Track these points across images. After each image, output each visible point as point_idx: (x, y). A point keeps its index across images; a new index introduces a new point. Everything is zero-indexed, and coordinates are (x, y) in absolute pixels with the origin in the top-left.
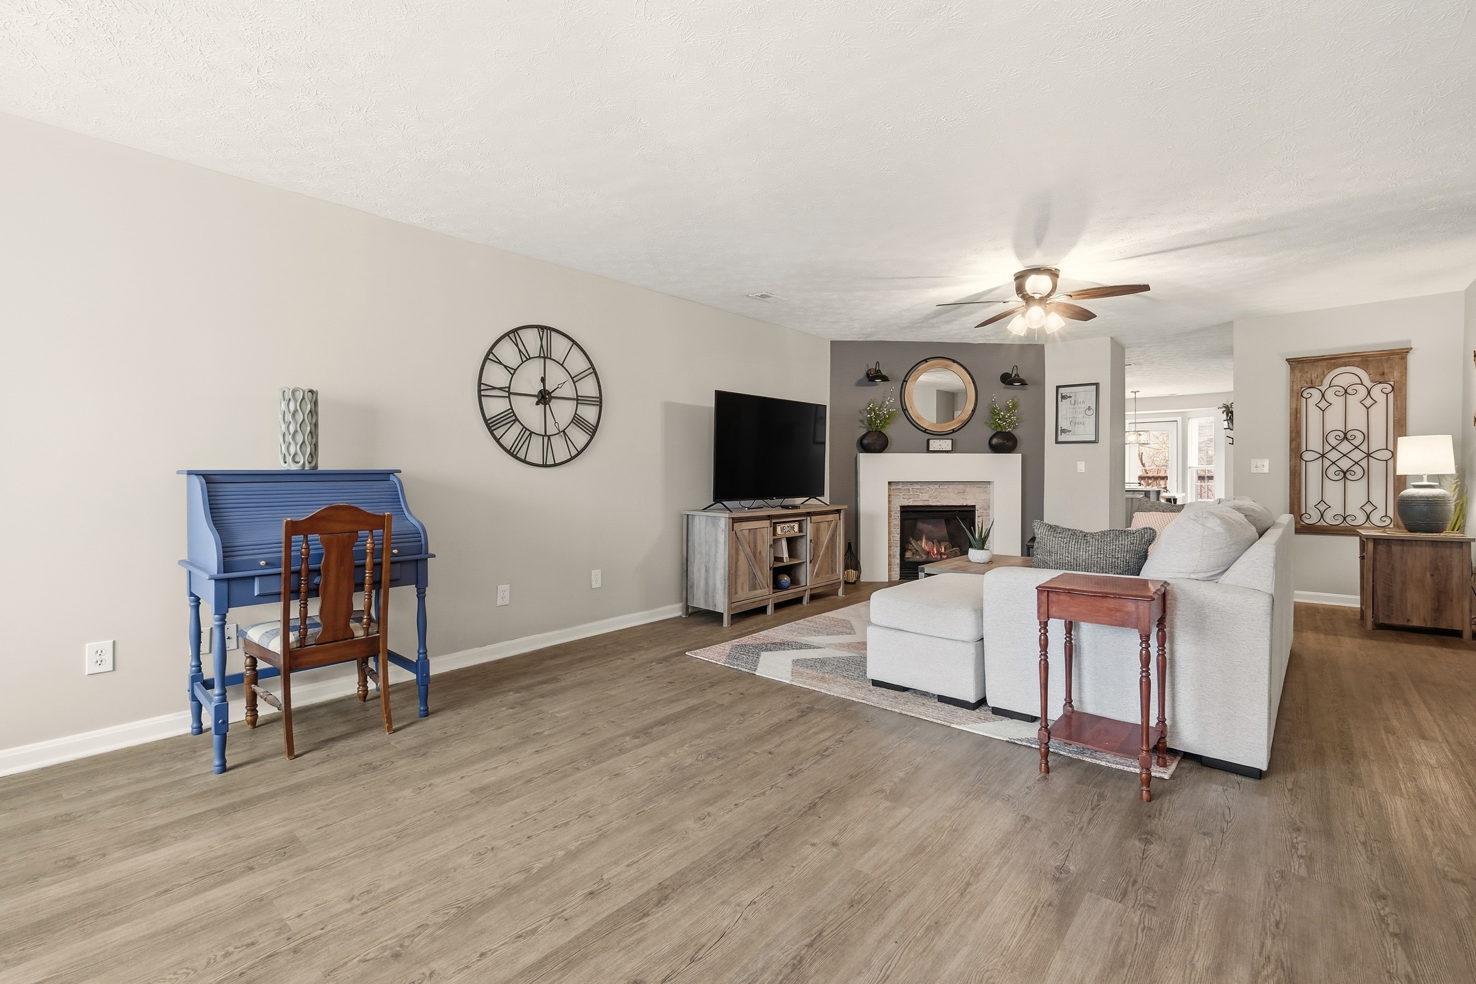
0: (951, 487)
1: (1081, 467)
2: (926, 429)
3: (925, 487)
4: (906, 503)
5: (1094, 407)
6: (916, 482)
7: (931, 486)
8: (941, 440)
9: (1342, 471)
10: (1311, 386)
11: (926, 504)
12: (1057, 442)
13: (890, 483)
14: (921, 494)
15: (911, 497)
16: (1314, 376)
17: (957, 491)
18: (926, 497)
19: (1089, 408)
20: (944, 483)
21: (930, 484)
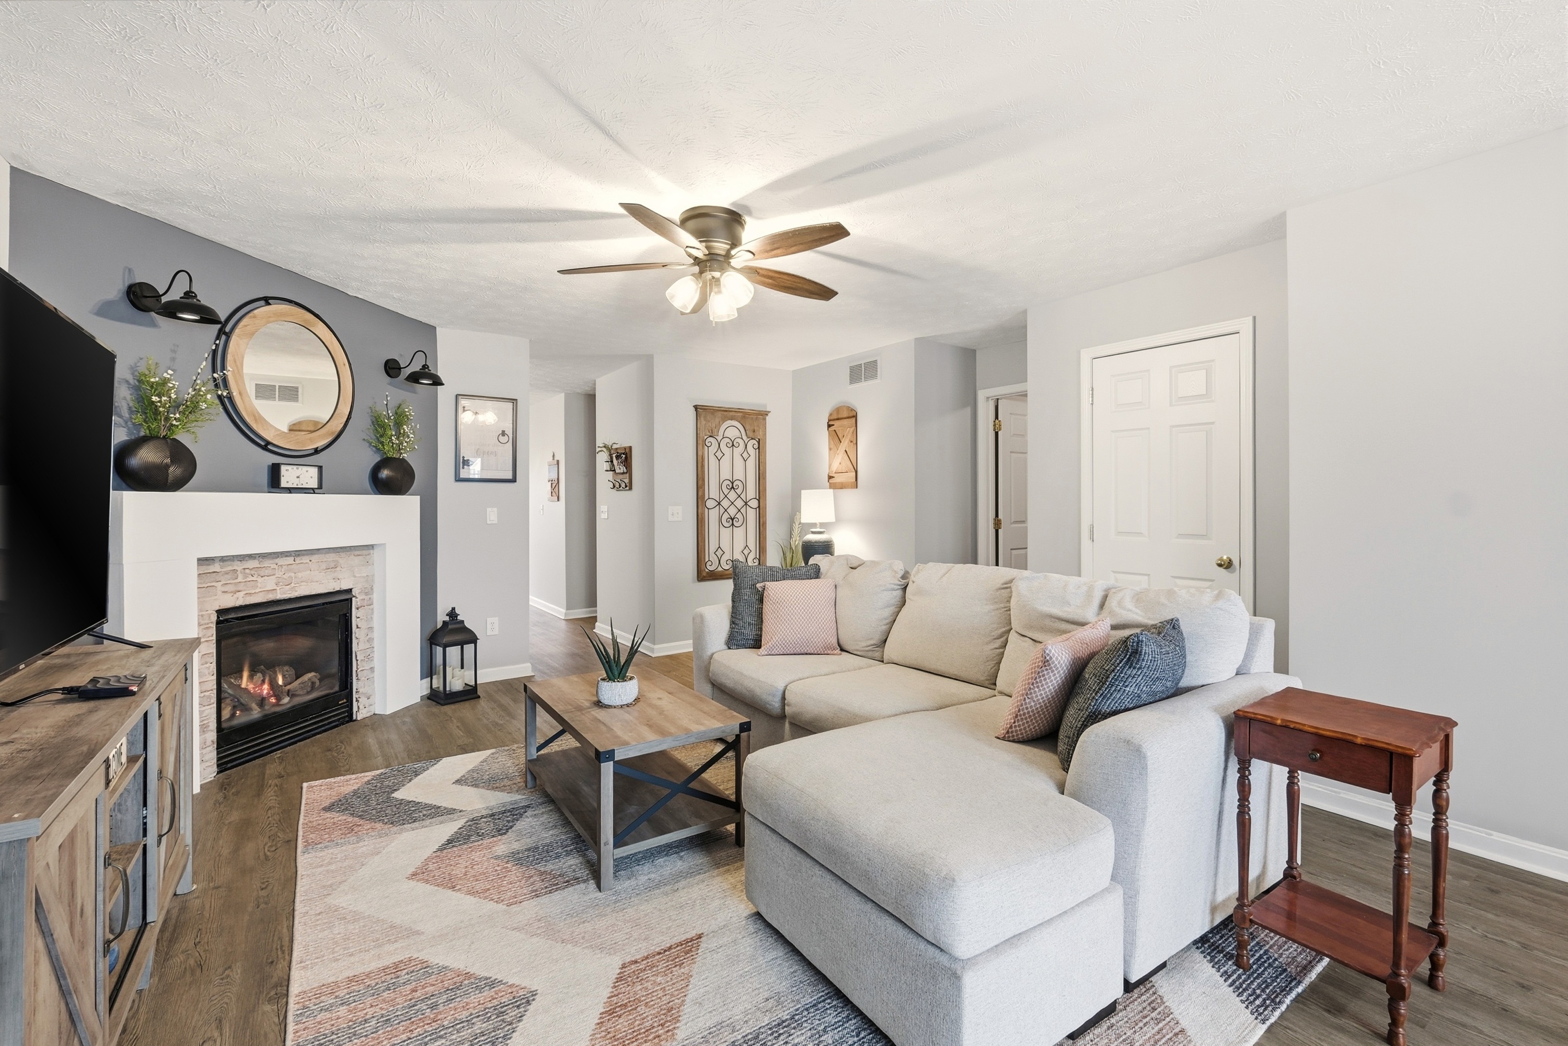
0: (315, 558)
1: (492, 516)
2: (268, 443)
3: (267, 563)
4: (229, 602)
5: (509, 432)
6: (251, 557)
7: (281, 561)
8: (300, 467)
9: (731, 518)
10: (711, 435)
11: (271, 597)
12: (458, 479)
13: (202, 561)
14: (260, 580)
15: (241, 587)
16: (714, 425)
17: (324, 566)
18: (270, 583)
19: (503, 433)
20: (303, 552)
21: (278, 557)
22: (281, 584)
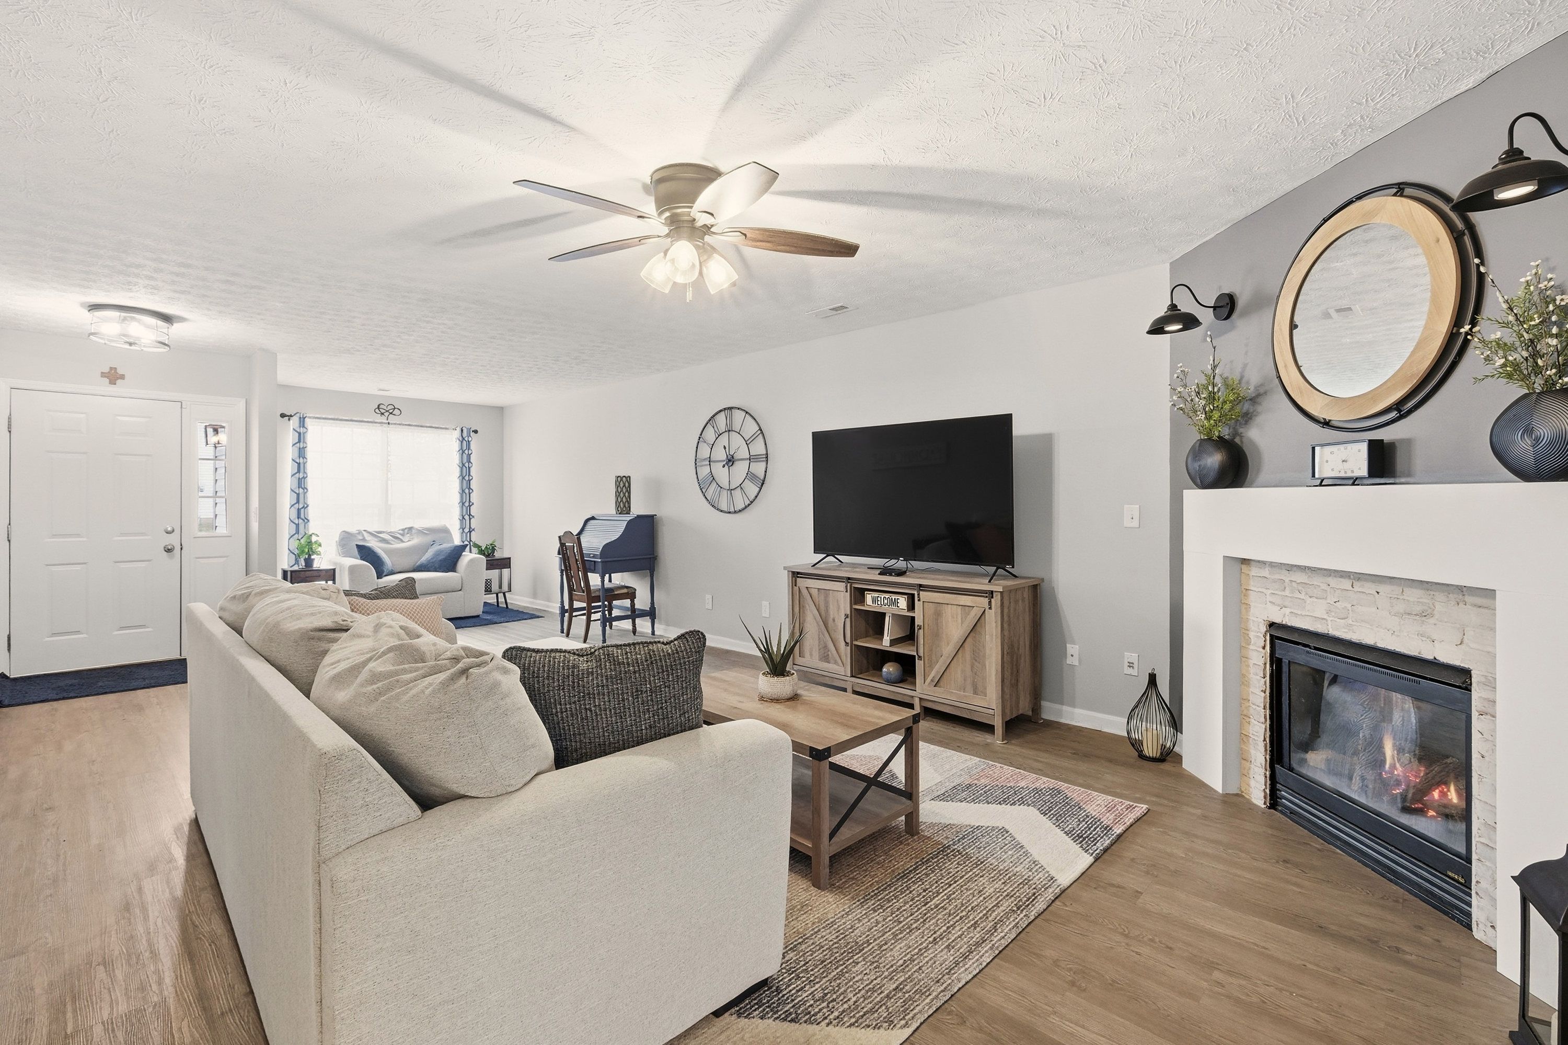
0: (1384, 589)
2: (1323, 418)
3: (1317, 580)
6: (1300, 568)
7: (1334, 582)
8: (1349, 446)
11: (1319, 627)
14: (1309, 600)
17: (1400, 607)
20: (1366, 577)
21: (1330, 576)
22: (1333, 614)
